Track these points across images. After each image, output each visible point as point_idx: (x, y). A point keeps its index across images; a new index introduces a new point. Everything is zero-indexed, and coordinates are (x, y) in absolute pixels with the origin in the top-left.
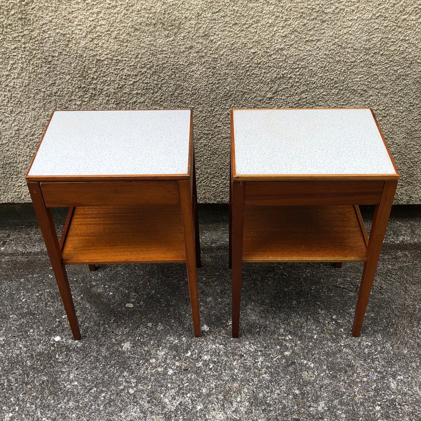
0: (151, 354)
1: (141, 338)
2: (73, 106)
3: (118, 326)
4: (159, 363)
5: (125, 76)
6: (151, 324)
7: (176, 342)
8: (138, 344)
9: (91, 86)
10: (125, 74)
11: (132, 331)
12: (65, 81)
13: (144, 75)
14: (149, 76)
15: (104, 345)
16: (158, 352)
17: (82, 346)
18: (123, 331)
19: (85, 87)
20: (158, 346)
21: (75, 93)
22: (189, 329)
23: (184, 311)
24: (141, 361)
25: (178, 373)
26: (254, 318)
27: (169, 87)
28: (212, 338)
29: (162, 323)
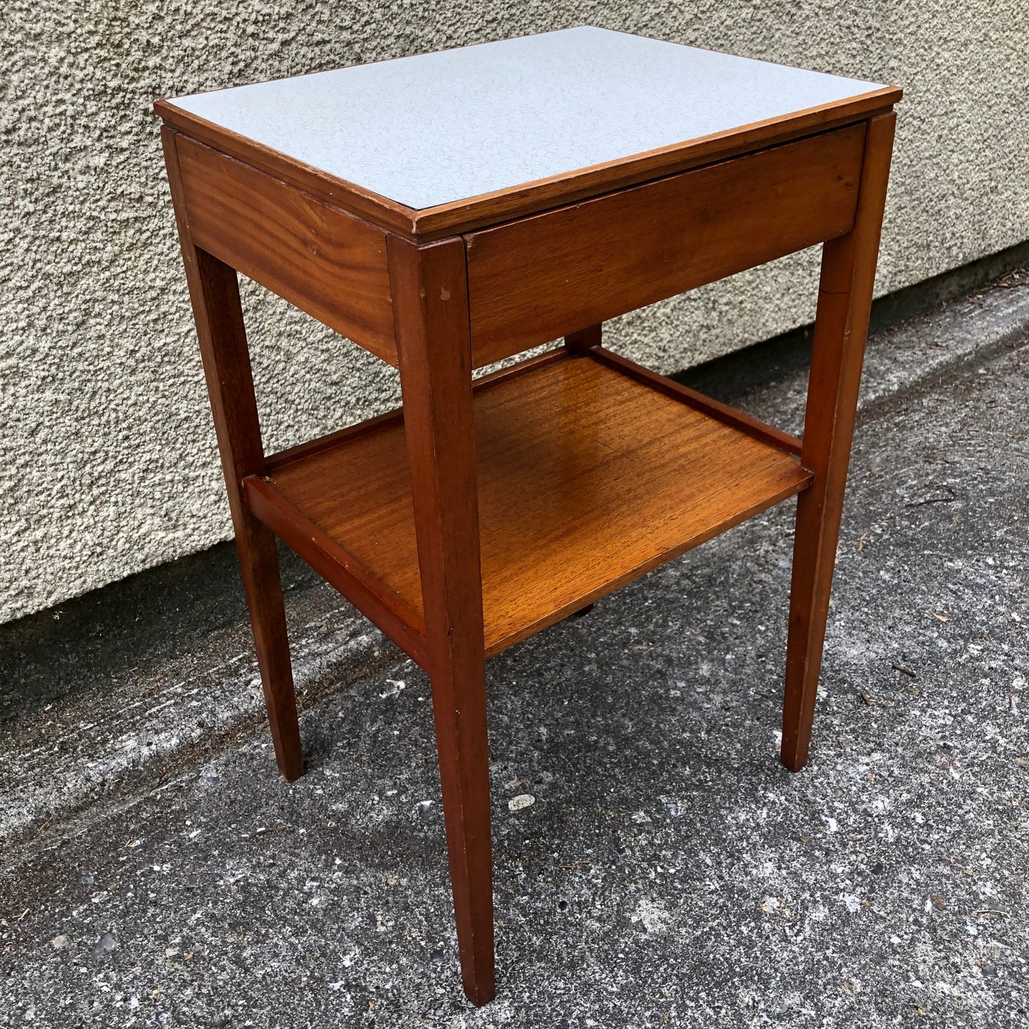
0: (743, 890)
1: (662, 867)
2: (80, 177)
3: (558, 880)
4: (795, 898)
5: (256, 22)
6: (642, 814)
7: (764, 815)
8: (676, 889)
9: (142, 83)
10: (253, 17)
11: (613, 863)
12: (46, 70)
13: (312, 11)
14: (325, 17)
15: (583, 959)
16: (754, 871)
17: (518, 1010)
18: (589, 881)
19: (119, 89)
20: (734, 855)
21: (83, 121)
22: (751, 764)
23: (684, 731)
24: (743, 928)
25: (872, 890)
26: (854, 652)
27: (382, 48)
28: (832, 753)
29: (668, 793)
